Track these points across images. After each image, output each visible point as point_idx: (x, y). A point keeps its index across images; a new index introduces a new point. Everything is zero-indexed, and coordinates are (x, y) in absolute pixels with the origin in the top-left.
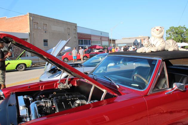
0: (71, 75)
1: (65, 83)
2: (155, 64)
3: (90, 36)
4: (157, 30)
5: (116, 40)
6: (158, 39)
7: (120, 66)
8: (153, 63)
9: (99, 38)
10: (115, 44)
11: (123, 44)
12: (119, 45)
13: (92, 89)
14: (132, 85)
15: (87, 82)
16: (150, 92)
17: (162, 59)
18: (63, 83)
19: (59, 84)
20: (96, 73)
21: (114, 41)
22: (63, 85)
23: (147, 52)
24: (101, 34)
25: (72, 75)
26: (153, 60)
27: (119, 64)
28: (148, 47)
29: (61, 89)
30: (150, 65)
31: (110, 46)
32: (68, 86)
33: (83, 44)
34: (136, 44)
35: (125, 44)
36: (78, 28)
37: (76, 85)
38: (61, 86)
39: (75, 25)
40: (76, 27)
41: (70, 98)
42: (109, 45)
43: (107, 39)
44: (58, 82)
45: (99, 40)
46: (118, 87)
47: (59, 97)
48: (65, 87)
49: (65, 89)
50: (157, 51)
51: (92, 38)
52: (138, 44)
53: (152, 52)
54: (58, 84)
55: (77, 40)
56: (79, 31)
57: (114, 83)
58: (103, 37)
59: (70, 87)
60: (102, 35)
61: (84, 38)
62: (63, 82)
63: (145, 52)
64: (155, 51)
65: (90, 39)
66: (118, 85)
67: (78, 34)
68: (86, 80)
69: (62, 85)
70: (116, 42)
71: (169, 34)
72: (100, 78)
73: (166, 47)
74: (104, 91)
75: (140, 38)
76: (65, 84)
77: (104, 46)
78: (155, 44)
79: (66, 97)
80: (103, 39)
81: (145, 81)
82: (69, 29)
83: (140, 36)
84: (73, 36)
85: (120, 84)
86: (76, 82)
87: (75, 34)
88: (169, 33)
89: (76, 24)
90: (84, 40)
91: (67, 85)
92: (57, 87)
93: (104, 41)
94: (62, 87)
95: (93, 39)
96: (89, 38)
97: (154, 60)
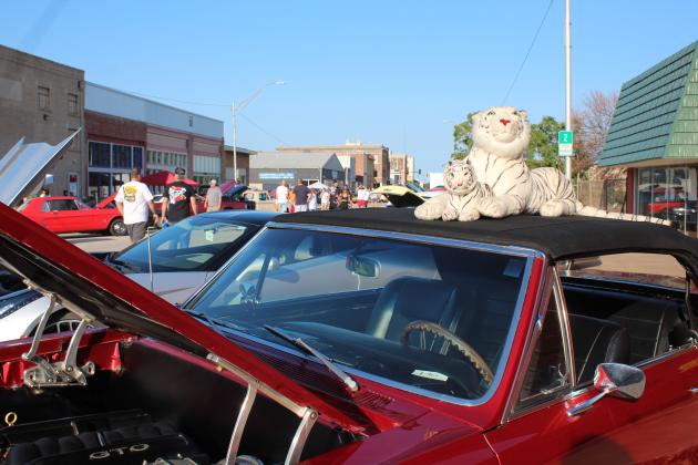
0: (93, 318)
1: (61, 358)
2: (517, 276)
3: (143, 128)
4: (504, 122)
5: (255, 153)
6: (502, 164)
7: (299, 272)
8: (509, 272)
9: (181, 143)
10: (248, 169)
11: (281, 170)
12: (264, 176)
13: (245, 408)
14: (417, 373)
15: (219, 369)
16: (510, 412)
17: (549, 256)
18: (52, 361)
19: (28, 365)
20: (212, 305)
21: (244, 156)
22: (51, 373)
23: (462, 218)
24: (191, 125)
25: (99, 317)
26: (506, 259)
27: (291, 260)
28: (467, 198)
29: (37, 392)
30: (441, 271)
31: (228, 176)
32: (78, 374)
33: (108, 166)
34: (335, 175)
35: (289, 170)
36: (88, 90)
37: (115, 367)
38: (37, 378)
39: (76, 79)
40: (80, 84)
41: (105, 448)
42: (223, 173)
43: (215, 148)
44: (24, 356)
45: (178, 150)
46: (352, 385)
47: (40, 442)
48: (59, 379)
49: (58, 387)
50: (506, 218)
51: (151, 138)
52: (341, 174)
53: (483, 217)
54: (22, 364)
55: (83, 144)
56: (92, 103)
57: (328, 364)
58: (199, 139)
59: (89, 378)
60: (194, 130)
61: (113, 135)
62: (50, 356)
63: (454, 217)
64: (497, 214)
65: (143, 143)
66: (349, 375)
67: (89, 116)
68: (217, 359)
69: (43, 372)
70: (254, 163)
71: (465, 141)
72: (247, 336)
73: (534, 197)
74: (304, 413)
75: (350, 149)
76: (63, 365)
77: (201, 178)
78: (491, 185)
79: (79, 443)
80: (197, 145)
81: (467, 353)
82: (45, 92)
83: (348, 144)
84: (67, 127)
85: (356, 368)
86: (116, 354)
87: (74, 115)
88: (463, 138)
89: (81, 73)
90: (115, 146)
91: (70, 370)
92: (20, 381)
93: (199, 153)
94: (43, 380)
95: (152, 146)
96: (137, 138)
97: (511, 260)
